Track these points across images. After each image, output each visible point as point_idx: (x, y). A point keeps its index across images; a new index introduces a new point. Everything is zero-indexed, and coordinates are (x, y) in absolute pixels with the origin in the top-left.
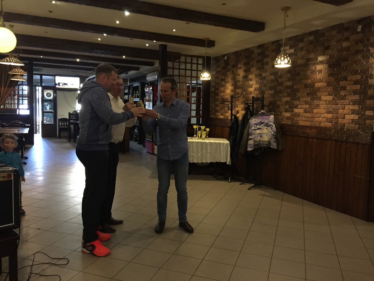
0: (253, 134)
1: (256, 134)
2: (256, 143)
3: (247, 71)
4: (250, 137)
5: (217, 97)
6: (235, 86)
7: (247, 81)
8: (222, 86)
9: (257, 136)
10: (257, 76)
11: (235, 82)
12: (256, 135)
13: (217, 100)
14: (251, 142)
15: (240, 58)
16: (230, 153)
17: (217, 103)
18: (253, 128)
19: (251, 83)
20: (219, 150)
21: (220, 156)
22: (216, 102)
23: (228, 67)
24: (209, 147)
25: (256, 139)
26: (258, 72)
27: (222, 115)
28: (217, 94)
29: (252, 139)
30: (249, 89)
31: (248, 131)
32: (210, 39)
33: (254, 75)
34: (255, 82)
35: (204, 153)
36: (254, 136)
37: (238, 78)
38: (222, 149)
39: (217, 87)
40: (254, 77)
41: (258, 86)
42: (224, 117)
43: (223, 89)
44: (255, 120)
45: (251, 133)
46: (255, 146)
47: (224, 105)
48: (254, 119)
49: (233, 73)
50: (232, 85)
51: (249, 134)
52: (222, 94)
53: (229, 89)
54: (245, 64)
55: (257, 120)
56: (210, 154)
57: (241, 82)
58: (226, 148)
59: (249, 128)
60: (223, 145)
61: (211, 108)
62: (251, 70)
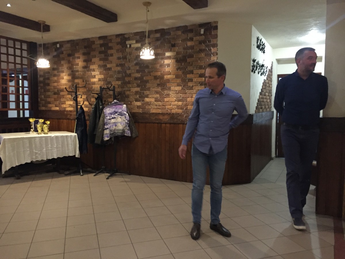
0: (109, 124)
1: (111, 123)
2: (112, 133)
3: (88, 61)
4: (106, 127)
5: (48, 88)
6: (73, 76)
7: (88, 71)
8: (55, 75)
9: (113, 125)
10: (100, 66)
11: (72, 71)
12: (111, 125)
13: (49, 91)
14: (107, 132)
15: (77, 47)
16: (78, 146)
17: (49, 93)
18: (108, 118)
19: (93, 73)
20: (66, 143)
21: (68, 149)
22: (47, 93)
23: (62, 56)
24: (55, 141)
25: (111, 128)
26: (101, 63)
27: (56, 106)
28: (48, 85)
29: (108, 128)
30: (91, 79)
31: (103, 121)
32: (46, 23)
33: (97, 65)
34: (99, 72)
35: (50, 148)
36: (109, 125)
37: (76, 68)
38: (70, 141)
39: (47, 77)
40: (97, 67)
41: (102, 76)
42: (59, 109)
43: (56, 78)
44: (110, 110)
45: (107, 122)
46: (111, 136)
47: (59, 95)
48: (108, 109)
49: (69, 62)
50: (69, 75)
51: (104, 124)
52: (55, 84)
53: (64, 79)
54: (84, 54)
55: (111, 109)
56: (57, 149)
57: (80, 72)
58: (73, 141)
59: (104, 117)
60: (71, 138)
61: (39, 100)
62: (92, 61)
